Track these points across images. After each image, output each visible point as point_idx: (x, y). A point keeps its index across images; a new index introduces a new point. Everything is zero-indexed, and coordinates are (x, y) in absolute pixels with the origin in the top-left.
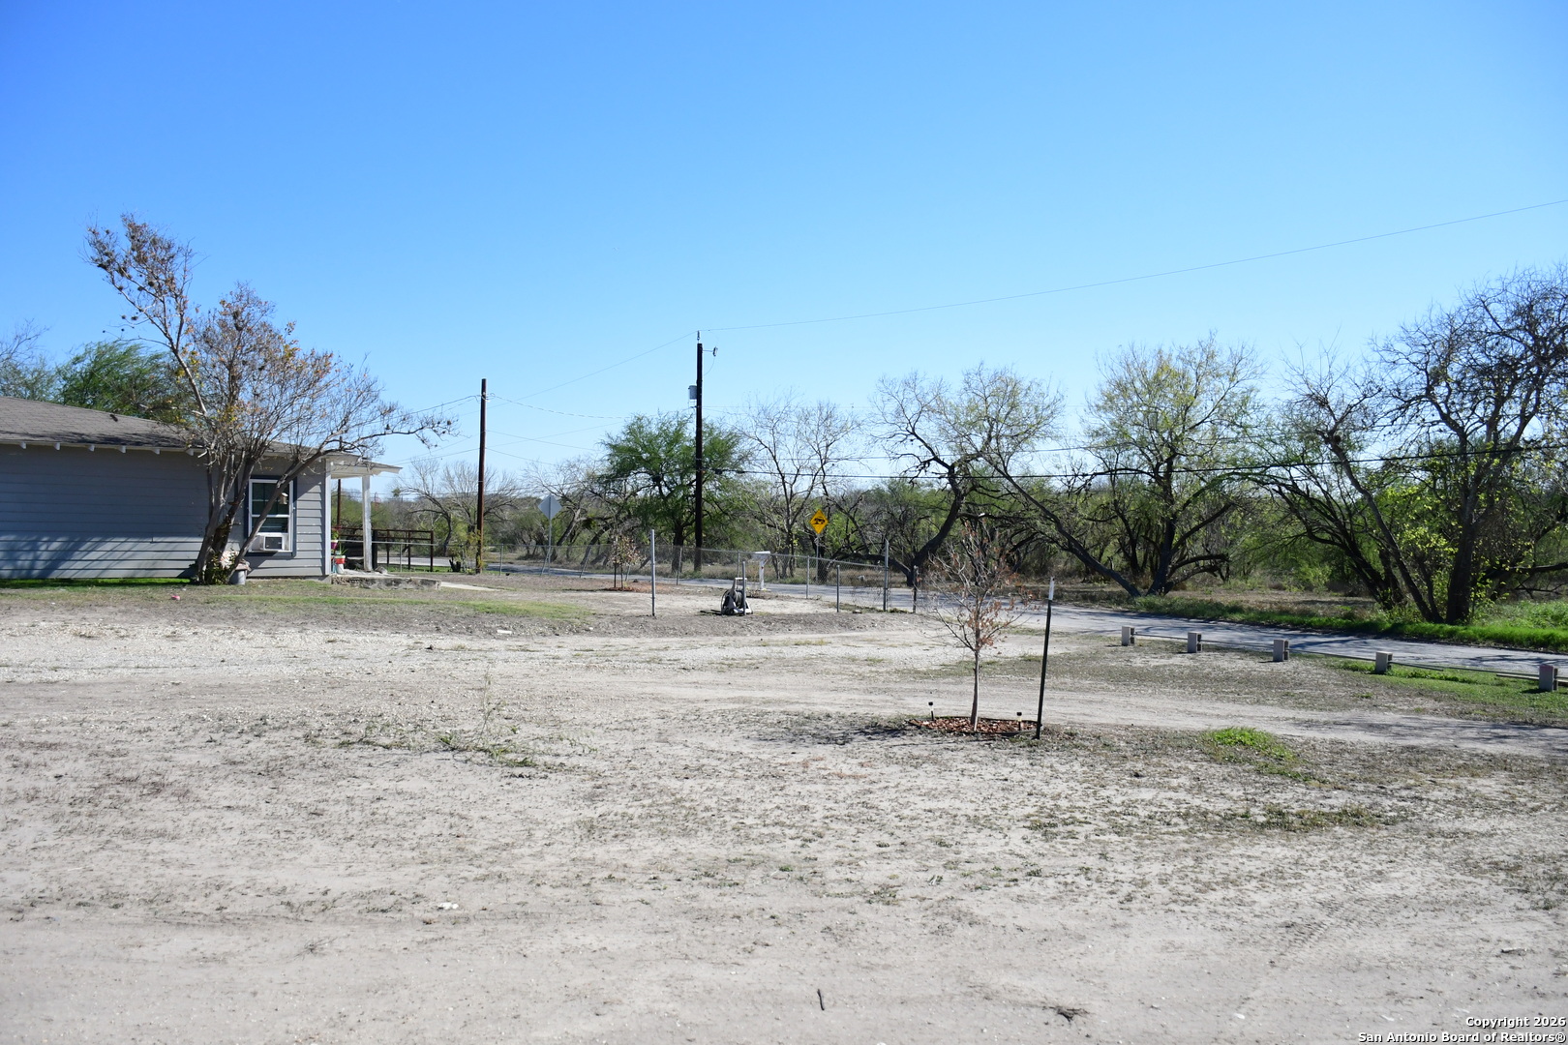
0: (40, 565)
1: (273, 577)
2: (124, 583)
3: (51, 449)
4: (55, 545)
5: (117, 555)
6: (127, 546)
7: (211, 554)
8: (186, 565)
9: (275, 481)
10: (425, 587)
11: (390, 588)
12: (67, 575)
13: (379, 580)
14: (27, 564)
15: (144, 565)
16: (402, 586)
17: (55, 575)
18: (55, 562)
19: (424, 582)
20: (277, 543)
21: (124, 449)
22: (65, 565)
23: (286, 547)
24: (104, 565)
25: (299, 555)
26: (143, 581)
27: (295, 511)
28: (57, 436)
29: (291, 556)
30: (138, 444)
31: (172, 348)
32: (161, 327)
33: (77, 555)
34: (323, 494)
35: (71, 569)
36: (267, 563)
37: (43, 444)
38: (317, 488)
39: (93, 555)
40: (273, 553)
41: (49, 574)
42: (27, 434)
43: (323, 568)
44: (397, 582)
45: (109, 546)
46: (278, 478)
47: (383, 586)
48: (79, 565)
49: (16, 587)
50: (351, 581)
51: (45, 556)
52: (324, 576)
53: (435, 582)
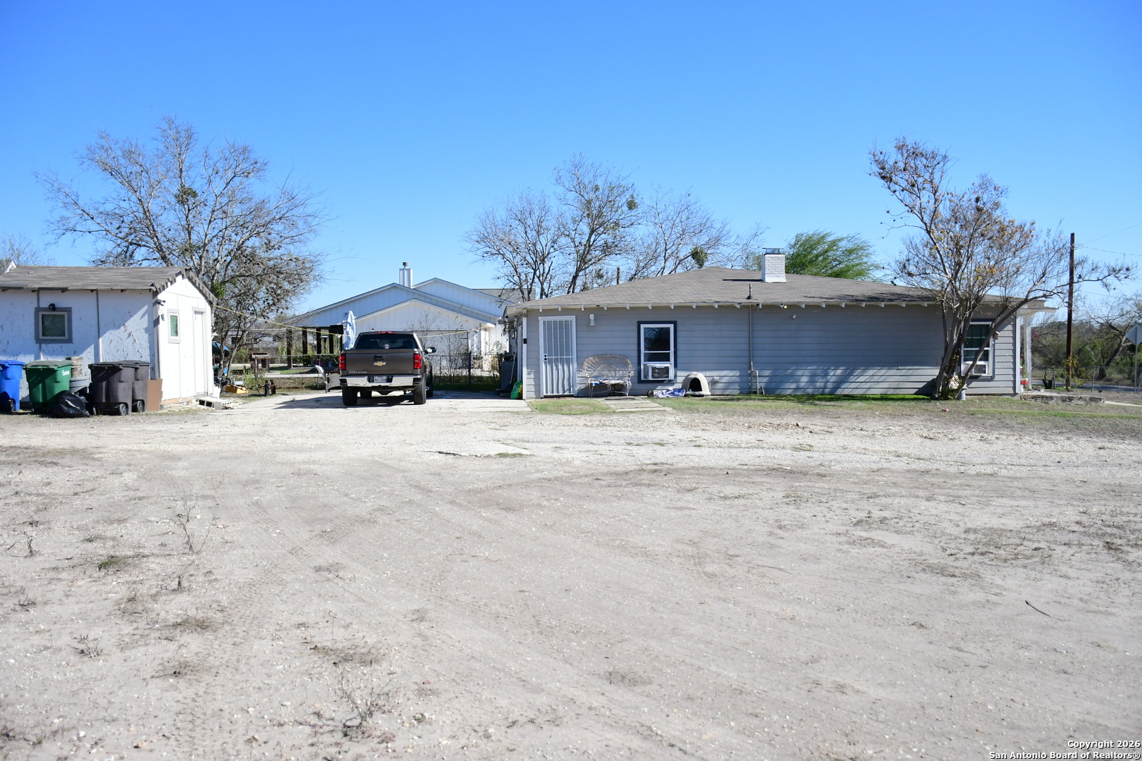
0: (830, 385)
1: (978, 395)
2: (884, 398)
3: (837, 307)
4: (839, 372)
5: (876, 379)
6: (883, 372)
7: (945, 378)
8: (921, 385)
9: (990, 323)
10: (1093, 403)
11: (1064, 404)
12: (847, 392)
13: (1056, 397)
14: (822, 384)
15: (895, 385)
16: (1074, 402)
17: (839, 392)
18: (838, 384)
19: (1092, 399)
20: (982, 369)
21: (883, 305)
22: (844, 386)
23: (988, 373)
24: (868, 385)
25: (997, 378)
26: (895, 397)
27: (994, 345)
28: (840, 298)
29: (991, 379)
30: (891, 300)
31: (927, 230)
32: (919, 215)
33: (852, 379)
34: (1014, 332)
35: (847, 389)
36: (974, 384)
37: (834, 303)
38: (1010, 327)
39: (862, 379)
40: (978, 377)
41: (835, 392)
42: (822, 298)
43: (1014, 388)
44: (1071, 399)
45: (871, 372)
46: (993, 320)
47: (1060, 402)
48: (853, 385)
49: (820, 399)
50: (1035, 398)
51: (833, 379)
52: (1015, 394)
53: (1100, 399)
